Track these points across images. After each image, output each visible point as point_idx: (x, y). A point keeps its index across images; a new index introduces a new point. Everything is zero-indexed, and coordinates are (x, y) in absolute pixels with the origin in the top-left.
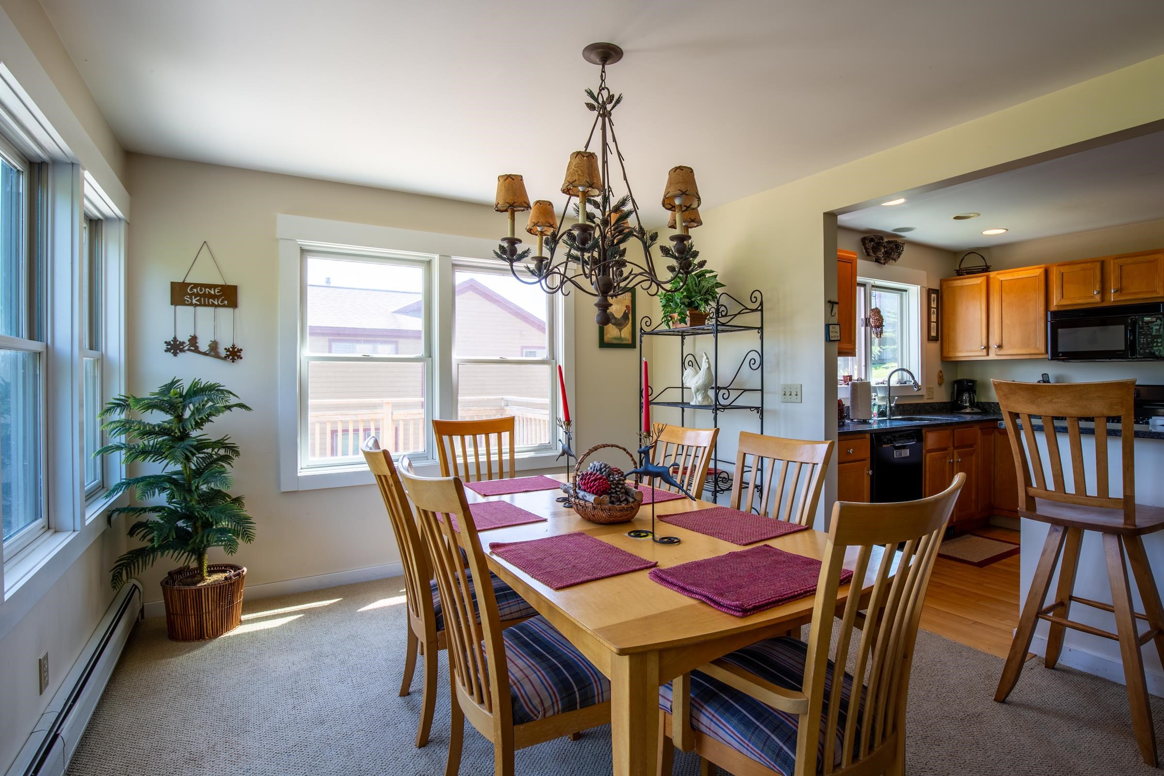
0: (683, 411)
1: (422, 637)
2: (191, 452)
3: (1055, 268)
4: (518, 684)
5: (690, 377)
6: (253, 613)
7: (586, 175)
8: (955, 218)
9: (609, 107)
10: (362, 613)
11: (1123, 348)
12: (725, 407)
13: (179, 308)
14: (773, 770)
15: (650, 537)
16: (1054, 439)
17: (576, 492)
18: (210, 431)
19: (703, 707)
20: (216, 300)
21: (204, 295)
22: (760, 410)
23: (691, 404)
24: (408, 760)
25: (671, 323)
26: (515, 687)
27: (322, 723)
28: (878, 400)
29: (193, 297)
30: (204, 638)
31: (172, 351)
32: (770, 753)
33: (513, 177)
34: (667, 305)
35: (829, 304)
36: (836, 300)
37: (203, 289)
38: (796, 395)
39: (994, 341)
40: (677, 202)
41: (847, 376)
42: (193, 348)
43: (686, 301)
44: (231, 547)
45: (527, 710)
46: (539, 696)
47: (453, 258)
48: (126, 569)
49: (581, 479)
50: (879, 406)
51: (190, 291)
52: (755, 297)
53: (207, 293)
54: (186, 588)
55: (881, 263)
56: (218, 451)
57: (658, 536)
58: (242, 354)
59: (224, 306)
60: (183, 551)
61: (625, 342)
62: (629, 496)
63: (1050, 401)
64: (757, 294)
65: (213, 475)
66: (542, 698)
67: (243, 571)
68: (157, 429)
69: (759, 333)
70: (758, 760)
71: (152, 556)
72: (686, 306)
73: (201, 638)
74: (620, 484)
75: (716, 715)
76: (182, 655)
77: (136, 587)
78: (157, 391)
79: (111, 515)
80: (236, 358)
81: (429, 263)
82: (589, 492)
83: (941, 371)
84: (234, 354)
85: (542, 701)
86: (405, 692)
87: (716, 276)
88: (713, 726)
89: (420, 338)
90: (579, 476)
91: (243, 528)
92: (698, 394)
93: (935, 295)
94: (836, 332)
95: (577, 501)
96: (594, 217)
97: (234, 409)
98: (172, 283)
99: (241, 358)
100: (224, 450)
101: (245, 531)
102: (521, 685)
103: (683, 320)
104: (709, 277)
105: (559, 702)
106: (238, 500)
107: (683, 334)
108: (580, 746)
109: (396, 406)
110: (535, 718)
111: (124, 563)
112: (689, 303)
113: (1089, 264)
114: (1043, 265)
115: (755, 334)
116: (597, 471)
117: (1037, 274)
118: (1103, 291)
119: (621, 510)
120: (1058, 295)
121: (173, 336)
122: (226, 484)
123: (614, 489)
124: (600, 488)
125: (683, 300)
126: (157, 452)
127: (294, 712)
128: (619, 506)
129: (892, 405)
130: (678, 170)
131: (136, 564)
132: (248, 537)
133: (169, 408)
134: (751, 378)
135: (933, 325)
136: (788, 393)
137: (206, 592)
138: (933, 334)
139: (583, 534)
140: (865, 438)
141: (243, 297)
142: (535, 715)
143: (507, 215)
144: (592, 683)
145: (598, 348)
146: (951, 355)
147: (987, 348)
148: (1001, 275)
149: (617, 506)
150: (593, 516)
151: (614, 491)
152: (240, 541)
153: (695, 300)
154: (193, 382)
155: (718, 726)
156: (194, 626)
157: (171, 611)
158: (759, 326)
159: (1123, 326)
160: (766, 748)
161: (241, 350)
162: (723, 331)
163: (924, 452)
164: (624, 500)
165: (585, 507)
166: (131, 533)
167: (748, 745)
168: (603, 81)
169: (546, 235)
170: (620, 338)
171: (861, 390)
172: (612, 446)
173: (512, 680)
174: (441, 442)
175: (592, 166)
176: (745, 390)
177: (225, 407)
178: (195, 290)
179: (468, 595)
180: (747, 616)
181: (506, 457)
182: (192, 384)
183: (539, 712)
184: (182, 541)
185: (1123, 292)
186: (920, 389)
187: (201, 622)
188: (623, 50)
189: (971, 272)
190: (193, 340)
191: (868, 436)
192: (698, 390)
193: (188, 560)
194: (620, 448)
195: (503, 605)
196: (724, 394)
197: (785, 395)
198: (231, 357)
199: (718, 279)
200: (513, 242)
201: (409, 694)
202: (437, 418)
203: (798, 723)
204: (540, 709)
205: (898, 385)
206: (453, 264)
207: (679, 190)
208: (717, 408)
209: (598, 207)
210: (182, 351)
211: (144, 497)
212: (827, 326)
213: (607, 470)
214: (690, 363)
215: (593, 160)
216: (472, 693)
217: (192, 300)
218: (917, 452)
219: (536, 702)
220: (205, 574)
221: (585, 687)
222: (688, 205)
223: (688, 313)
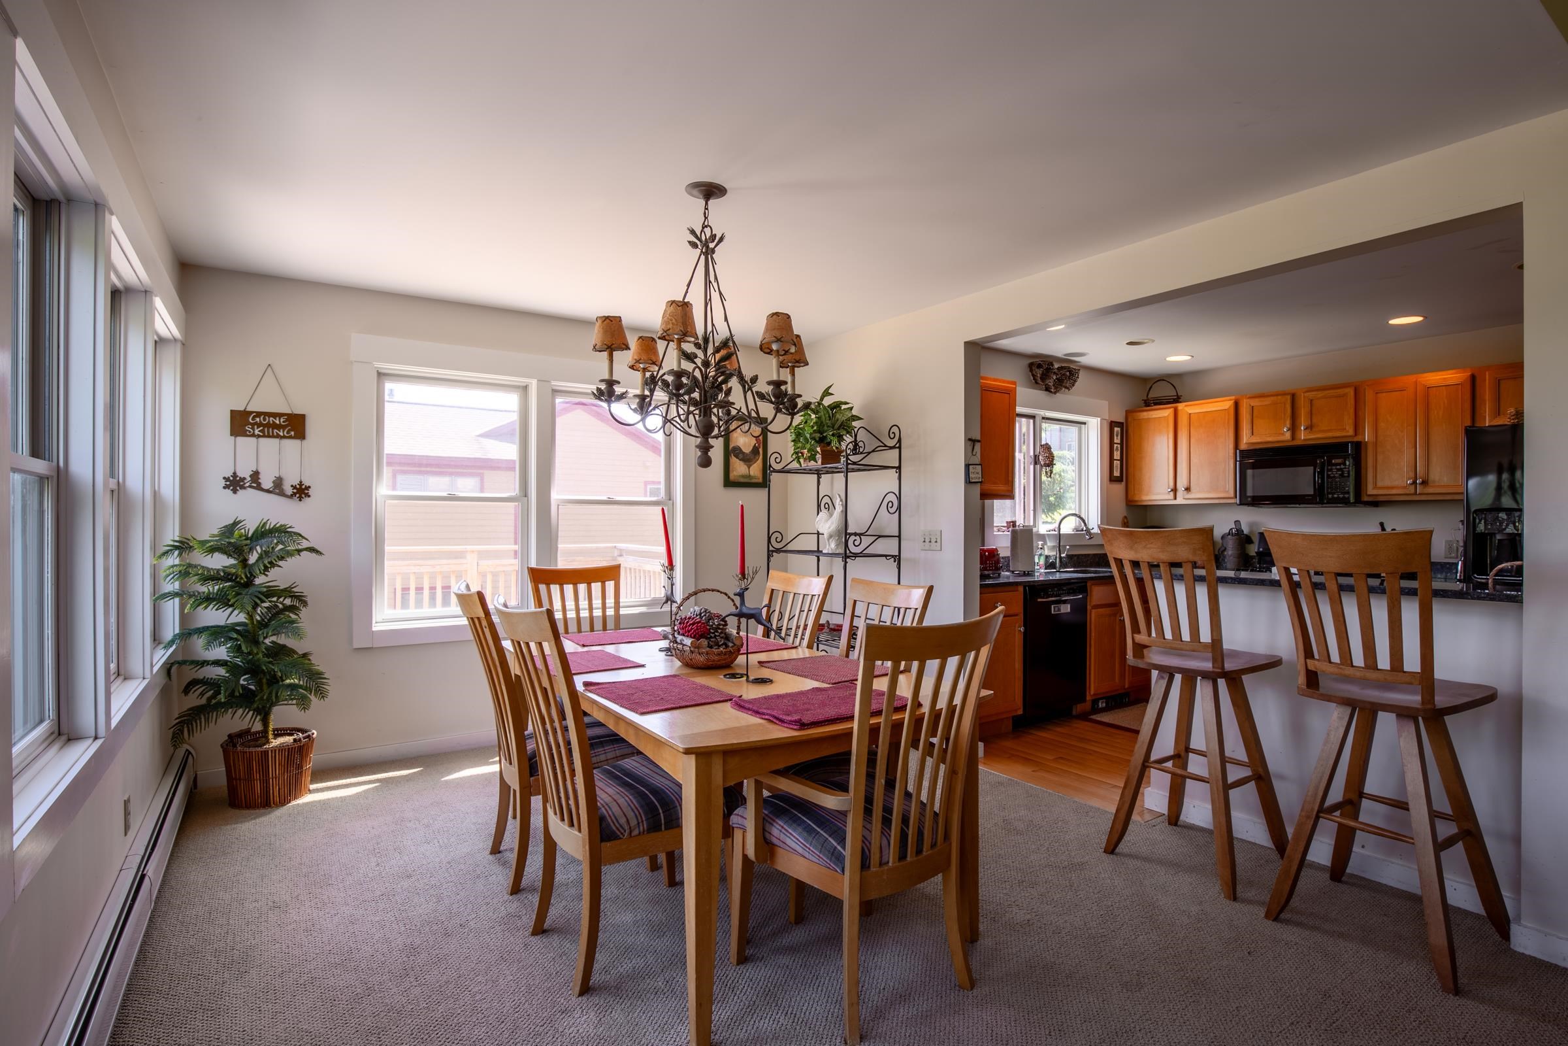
0: (818, 560)
1: (515, 784)
2: (260, 599)
3: (1245, 400)
4: (606, 807)
5: (823, 521)
6: (322, 782)
7: (680, 324)
8: (1127, 344)
9: (712, 245)
10: (446, 781)
11: (1312, 493)
12: (856, 555)
13: (239, 439)
14: (829, 868)
15: (745, 678)
16: (1151, 584)
17: (674, 637)
18: (279, 576)
19: (774, 821)
20: (282, 431)
21: (268, 425)
22: (897, 559)
23: (823, 552)
24: (499, 904)
25: (802, 460)
26: (603, 809)
27: (409, 876)
28: (1048, 550)
29: (256, 427)
30: (270, 806)
31: (231, 488)
32: (827, 853)
33: (612, 319)
34: (797, 440)
35: (970, 442)
36: (978, 438)
37: (267, 418)
38: (936, 542)
39: (1182, 483)
40: (774, 347)
41: (1010, 522)
42: (255, 485)
43: (817, 435)
44: (304, 703)
45: (614, 828)
46: (625, 816)
47: (553, 383)
48: (188, 727)
49: (680, 623)
50: (1047, 557)
51: (252, 420)
52: (893, 433)
53: (271, 422)
54: (251, 749)
55: (1051, 392)
56: (284, 600)
57: (751, 678)
58: (311, 492)
59: (290, 437)
60: (247, 710)
61: (754, 481)
62: (729, 641)
63: (1145, 547)
64: (895, 429)
65: (282, 626)
66: (629, 818)
67: (313, 734)
68: (222, 574)
69: (897, 472)
70: (817, 861)
71: (215, 713)
72: (816, 441)
73: (267, 805)
74: (720, 629)
75: (785, 826)
76: (248, 821)
77: (190, 753)
78: (216, 532)
79: (171, 667)
80: (303, 496)
81: (525, 388)
82: (688, 636)
83: (1125, 517)
84: (301, 492)
85: (628, 820)
86: (496, 850)
87: (851, 409)
88: (782, 837)
89: (513, 469)
90: (678, 620)
91: (316, 684)
92: (830, 540)
93: (1119, 429)
94: (977, 473)
95: (675, 645)
96: (696, 357)
97: (304, 553)
98: (231, 411)
99: (309, 496)
100: (290, 600)
101: (318, 687)
102: (609, 807)
103: (813, 458)
104: (844, 409)
105: (645, 822)
106: (305, 655)
107: (818, 473)
108: (675, 891)
109: (482, 555)
110: (621, 836)
111: (185, 720)
112: (820, 438)
113: (1279, 397)
114: (1233, 397)
115: (893, 474)
116: (697, 616)
117: (1226, 407)
118: (1294, 429)
119: (719, 654)
120: (1247, 432)
121: (233, 471)
122: (299, 635)
123: (713, 633)
124: (698, 632)
125: (813, 435)
126: (222, 600)
127: (378, 868)
128: (716, 650)
129: (1063, 555)
130: (775, 316)
131: (198, 722)
132: (321, 693)
133: (234, 552)
134: (888, 522)
135: (1117, 464)
136: (927, 540)
137: (273, 755)
138: (1117, 473)
139: (678, 676)
140: (1017, 591)
141: (311, 427)
142: (622, 834)
143: (605, 354)
144: (676, 806)
145: (723, 488)
146: (1136, 499)
147: (1175, 490)
148: (1189, 408)
149: (715, 650)
150: (691, 660)
151: (713, 635)
152: (312, 697)
153: (826, 436)
154: (261, 523)
155: (786, 835)
156: (259, 792)
157: (234, 776)
158: (897, 465)
159: (1312, 468)
160: (823, 849)
161: (309, 487)
162: (853, 470)
163: (1089, 607)
164: (722, 645)
165: (683, 651)
166: (187, 690)
167: (809, 849)
168: (706, 218)
169: (649, 371)
170: (749, 476)
171: (1022, 537)
172: (713, 590)
173: (600, 803)
174: (537, 592)
175: (686, 315)
176: (880, 537)
177: (296, 550)
178: (258, 419)
179: (564, 743)
180: (804, 729)
181: (610, 612)
182: (259, 525)
183: (625, 831)
184: (246, 699)
185: (1314, 429)
186: (1091, 538)
187: (268, 787)
188: (726, 187)
189: (1160, 402)
190: (255, 475)
191: (1021, 589)
192: (831, 536)
193: (253, 720)
194: (721, 593)
195: (598, 752)
196: (855, 540)
197: (924, 541)
198: (298, 495)
199: (854, 412)
200: (611, 383)
201: (500, 852)
202: (533, 565)
203: (846, 823)
204: (626, 827)
205: (1073, 533)
206: (553, 390)
207: (775, 337)
208: (847, 556)
209: (700, 348)
210: (243, 487)
211: (210, 648)
212: (967, 466)
213: (707, 615)
214: (827, 506)
215: (687, 309)
216: (563, 819)
217: (254, 430)
218: (1080, 608)
219: (623, 821)
220: (271, 736)
221: (670, 809)
222: (787, 349)
223: (819, 449)
